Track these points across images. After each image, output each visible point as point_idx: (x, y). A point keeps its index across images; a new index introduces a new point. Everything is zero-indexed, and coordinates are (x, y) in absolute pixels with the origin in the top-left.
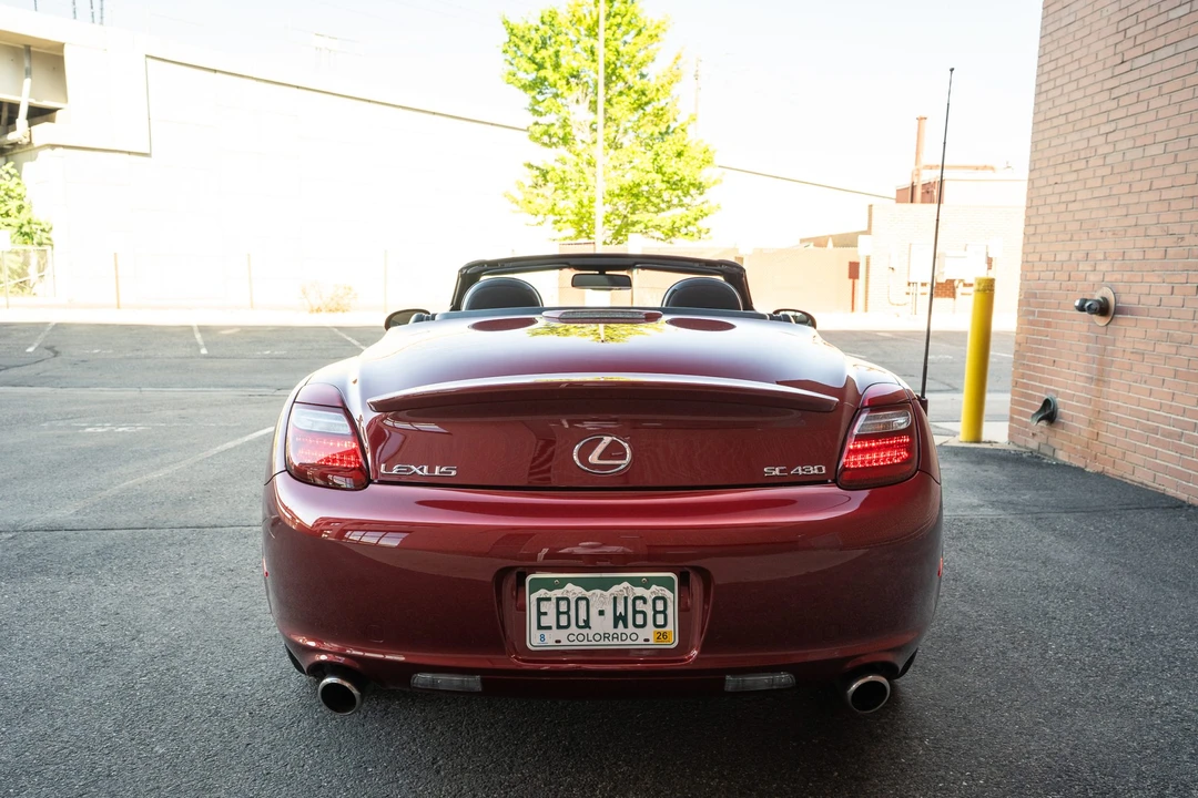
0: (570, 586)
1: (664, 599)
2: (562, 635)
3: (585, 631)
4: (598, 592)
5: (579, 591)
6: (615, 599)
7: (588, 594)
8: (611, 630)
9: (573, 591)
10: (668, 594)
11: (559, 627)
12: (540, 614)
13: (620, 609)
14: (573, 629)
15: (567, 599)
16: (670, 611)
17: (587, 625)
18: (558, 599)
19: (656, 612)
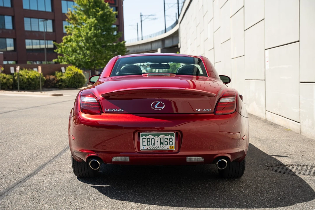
0: (150, 136)
1: (172, 138)
2: (148, 147)
3: (154, 146)
4: (157, 137)
5: (152, 137)
6: (161, 138)
7: (154, 137)
8: (160, 146)
9: (151, 137)
10: (173, 137)
11: (147, 145)
12: (143, 142)
13: (162, 141)
14: (151, 145)
15: (149, 138)
16: (173, 142)
17: (154, 144)
18: (147, 139)
19: (170, 142)
